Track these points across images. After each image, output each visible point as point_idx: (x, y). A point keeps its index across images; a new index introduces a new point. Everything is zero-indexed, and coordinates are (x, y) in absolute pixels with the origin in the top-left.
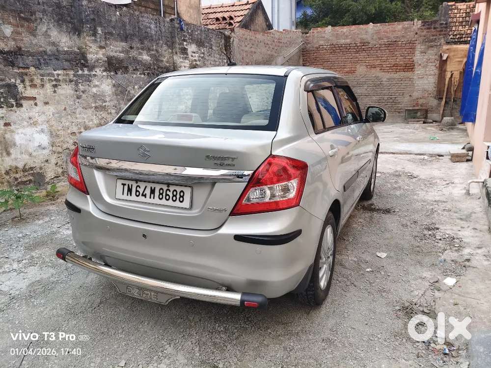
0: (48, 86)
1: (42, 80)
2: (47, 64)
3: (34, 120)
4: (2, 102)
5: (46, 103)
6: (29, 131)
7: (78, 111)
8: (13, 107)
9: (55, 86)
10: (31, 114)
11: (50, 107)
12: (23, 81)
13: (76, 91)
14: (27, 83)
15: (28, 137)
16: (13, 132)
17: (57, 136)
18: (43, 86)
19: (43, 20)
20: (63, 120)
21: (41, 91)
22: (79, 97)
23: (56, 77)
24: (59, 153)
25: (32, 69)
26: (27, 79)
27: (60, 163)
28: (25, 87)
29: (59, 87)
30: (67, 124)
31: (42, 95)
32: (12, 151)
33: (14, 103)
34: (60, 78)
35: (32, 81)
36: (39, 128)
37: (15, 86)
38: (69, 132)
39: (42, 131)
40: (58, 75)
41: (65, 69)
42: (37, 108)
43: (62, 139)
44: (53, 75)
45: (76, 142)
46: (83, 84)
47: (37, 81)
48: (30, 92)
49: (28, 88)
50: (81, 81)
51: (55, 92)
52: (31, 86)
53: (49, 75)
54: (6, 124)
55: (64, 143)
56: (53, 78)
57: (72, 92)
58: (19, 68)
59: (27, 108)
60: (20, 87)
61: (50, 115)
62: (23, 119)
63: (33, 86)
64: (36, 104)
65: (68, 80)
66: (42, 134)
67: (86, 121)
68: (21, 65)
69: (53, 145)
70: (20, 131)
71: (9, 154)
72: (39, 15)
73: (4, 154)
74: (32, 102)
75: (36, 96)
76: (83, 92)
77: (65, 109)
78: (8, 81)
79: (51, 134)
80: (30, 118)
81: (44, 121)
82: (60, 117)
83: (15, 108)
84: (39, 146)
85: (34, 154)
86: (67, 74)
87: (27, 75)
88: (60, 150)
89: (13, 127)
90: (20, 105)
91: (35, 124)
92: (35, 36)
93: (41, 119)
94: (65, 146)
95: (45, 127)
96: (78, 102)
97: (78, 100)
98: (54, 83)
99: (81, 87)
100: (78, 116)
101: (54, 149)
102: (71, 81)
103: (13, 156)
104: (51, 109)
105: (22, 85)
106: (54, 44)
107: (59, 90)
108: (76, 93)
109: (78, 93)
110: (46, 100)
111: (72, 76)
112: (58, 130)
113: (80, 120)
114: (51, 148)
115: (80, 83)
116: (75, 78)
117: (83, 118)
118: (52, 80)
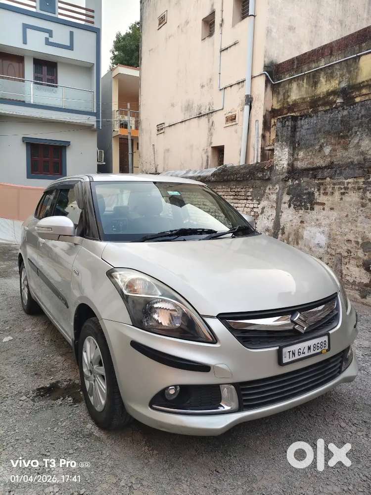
0: (337, 194)
1: (333, 188)
2: (341, 173)
3: (320, 222)
4: (303, 206)
5: (332, 209)
6: (314, 230)
7: (359, 219)
8: (308, 209)
9: (343, 194)
10: (319, 217)
11: (334, 213)
12: (319, 190)
13: (363, 199)
14: (322, 191)
15: (312, 234)
16: (304, 228)
17: (334, 240)
18: (332, 193)
20: (343, 226)
21: (330, 198)
22: (363, 205)
23: (346, 185)
25: (328, 179)
26: (322, 187)
28: (320, 195)
29: (346, 194)
30: (347, 230)
31: (330, 202)
32: (300, 242)
33: (309, 207)
34: (350, 186)
35: (325, 189)
36: (322, 229)
37: (313, 194)
38: (346, 238)
39: (323, 232)
40: (348, 183)
41: (355, 178)
42: (324, 212)
43: (337, 243)
44: (343, 183)
45: (349, 250)
47: (329, 190)
48: (321, 199)
49: (322, 195)
50: (370, 188)
51: (341, 199)
52: (323, 194)
53: (340, 184)
54: (302, 222)
55: (338, 247)
56: (343, 187)
57: (358, 200)
58: (319, 179)
59: (316, 214)
60: (316, 194)
61: (332, 220)
62: (312, 220)
63: (326, 194)
64: (324, 209)
65: (357, 188)
66: (323, 235)
67: (367, 232)
68: (320, 177)
69: (328, 246)
70: (308, 228)
71: (297, 244)
74: (321, 207)
75: (326, 202)
76: (370, 200)
77: (347, 216)
78: (309, 190)
79: (330, 237)
80: (317, 220)
81: (327, 224)
82: (341, 223)
83: (309, 211)
84: (318, 244)
86: (357, 182)
87: (323, 185)
89: (305, 225)
90: (312, 209)
91: (319, 225)
92: (347, 149)
93: (324, 222)
94: (338, 251)
95: (326, 229)
96: (362, 211)
97: (361, 209)
98: (343, 191)
99: (369, 195)
100: (359, 224)
101: (329, 250)
102: (359, 189)
104: (334, 215)
105: (318, 193)
107: (347, 198)
108: (361, 201)
109: (364, 201)
110: (332, 206)
111: (362, 183)
112: (336, 235)
113: (360, 229)
114: (326, 249)
115: (369, 190)
116: (364, 186)
117: (364, 228)
118: (341, 189)
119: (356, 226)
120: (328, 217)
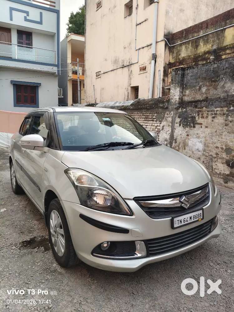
0: (210, 118)
1: (207, 114)
3: (199, 135)
4: (188, 125)
5: (206, 127)
6: (195, 140)
7: (224, 134)
8: (191, 127)
9: (214, 117)
10: (198, 132)
11: (208, 129)
12: (198, 115)
13: (226, 121)
14: (200, 116)
15: (194, 143)
16: (189, 139)
17: (208, 146)
18: (207, 117)
19: (224, 79)
20: (214, 138)
21: (206, 120)
22: (226, 125)
23: (215, 112)
24: (206, 156)
25: (204, 108)
26: (200, 113)
27: (205, 162)
28: (199, 118)
29: (216, 118)
31: (205, 123)
32: (186, 148)
33: (192, 126)
34: (218, 112)
35: (202, 115)
36: (200, 140)
37: (195, 117)
38: (215, 145)
39: (201, 142)
40: (217, 111)
41: (221, 107)
42: (202, 129)
43: (210, 149)
44: (214, 111)
45: (217, 153)
46: (232, 116)
47: (205, 115)
48: (200, 120)
49: (200, 118)
50: (231, 114)
51: (213, 121)
52: (201, 117)
53: (211, 111)
54: (188, 135)
55: (210, 151)
56: (213, 113)
57: (223, 121)
58: (198, 108)
59: (197, 130)
60: (197, 118)
61: (207, 134)
62: (194, 134)
63: (203, 117)
64: (201, 127)
65: (222, 114)
66: (200, 143)
67: (228, 142)
68: (199, 107)
69: (204, 151)
70: (191, 139)
71: (185, 149)
72: (222, 76)
73: (183, 148)
76: (231, 122)
77: (216, 131)
78: (192, 115)
79: (205, 145)
80: (197, 134)
81: (203, 137)
82: (212, 136)
83: (192, 128)
84: (198, 149)
85: (195, 152)
86: (222, 110)
87: (201, 111)
88: (207, 154)
89: (189, 137)
90: (194, 127)
91: (198, 137)
92: (216, 89)
93: (202, 135)
94: (210, 153)
95: (203, 140)
96: (225, 128)
98: (213, 116)
99: (230, 118)
100: (223, 137)
102: (224, 114)
103: (186, 151)
104: (208, 131)
106: (226, 92)
107: (216, 120)
109: (227, 122)
110: (207, 126)
111: (226, 111)
112: (209, 143)
113: (224, 140)
114: (203, 152)
115: (230, 115)
116: (227, 113)
117: (227, 139)
118: (213, 114)
119: (222, 138)
120: (204, 132)
